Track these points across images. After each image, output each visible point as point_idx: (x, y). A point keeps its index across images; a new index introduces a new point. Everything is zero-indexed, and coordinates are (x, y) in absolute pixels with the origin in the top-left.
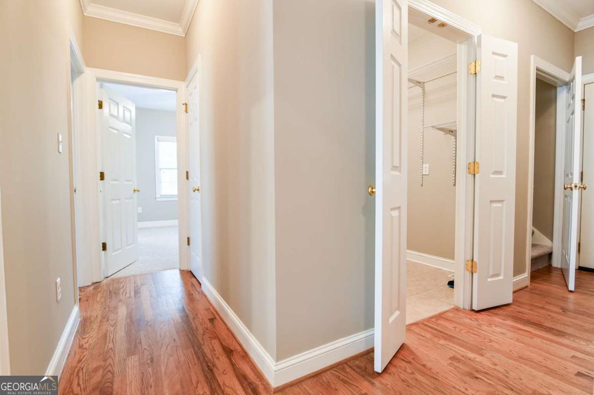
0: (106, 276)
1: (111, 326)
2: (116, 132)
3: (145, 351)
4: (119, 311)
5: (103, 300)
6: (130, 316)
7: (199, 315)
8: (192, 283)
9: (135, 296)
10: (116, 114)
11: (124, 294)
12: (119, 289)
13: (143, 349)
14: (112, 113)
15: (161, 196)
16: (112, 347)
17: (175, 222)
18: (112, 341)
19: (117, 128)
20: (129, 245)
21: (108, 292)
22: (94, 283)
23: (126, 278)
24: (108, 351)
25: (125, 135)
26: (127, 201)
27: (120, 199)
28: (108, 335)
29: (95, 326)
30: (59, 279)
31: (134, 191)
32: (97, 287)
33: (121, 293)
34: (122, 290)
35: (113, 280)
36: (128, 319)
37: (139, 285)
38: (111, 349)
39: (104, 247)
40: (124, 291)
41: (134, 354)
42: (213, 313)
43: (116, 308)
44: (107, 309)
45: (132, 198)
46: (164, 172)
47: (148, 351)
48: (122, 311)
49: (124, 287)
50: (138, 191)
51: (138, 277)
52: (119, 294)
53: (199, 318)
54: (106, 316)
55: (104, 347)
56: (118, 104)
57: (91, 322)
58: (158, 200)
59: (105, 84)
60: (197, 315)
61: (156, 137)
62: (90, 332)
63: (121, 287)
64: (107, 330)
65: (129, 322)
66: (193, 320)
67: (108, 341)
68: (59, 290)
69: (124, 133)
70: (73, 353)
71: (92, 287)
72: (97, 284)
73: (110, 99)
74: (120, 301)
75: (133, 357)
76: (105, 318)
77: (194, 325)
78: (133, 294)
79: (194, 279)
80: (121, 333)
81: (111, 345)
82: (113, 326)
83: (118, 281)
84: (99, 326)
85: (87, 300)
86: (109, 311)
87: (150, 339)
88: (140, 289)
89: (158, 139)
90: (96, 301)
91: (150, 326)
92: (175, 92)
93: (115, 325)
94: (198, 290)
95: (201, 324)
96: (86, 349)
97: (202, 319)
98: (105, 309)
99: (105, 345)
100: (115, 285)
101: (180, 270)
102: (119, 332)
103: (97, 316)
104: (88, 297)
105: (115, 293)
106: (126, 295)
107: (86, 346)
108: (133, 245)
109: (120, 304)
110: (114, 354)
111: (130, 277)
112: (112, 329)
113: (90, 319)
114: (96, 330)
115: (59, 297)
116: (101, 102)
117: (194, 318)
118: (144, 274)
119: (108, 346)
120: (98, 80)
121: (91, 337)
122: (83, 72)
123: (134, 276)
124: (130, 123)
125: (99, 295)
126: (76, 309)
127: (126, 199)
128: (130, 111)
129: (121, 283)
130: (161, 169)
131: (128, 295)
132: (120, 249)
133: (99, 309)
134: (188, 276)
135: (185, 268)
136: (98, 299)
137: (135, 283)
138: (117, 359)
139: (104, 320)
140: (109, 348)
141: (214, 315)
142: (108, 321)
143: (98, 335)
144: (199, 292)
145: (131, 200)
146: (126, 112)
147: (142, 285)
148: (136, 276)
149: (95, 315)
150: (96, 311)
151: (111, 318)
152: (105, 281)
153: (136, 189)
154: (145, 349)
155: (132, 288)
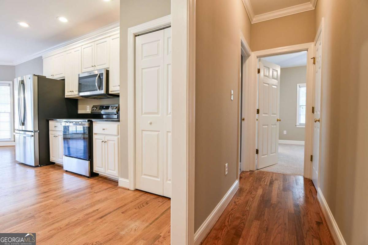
0: (257, 168)
1: (252, 197)
2: (267, 85)
3: (265, 221)
4: (258, 191)
5: (252, 181)
6: (263, 196)
7: (309, 216)
8: (310, 189)
9: (269, 185)
10: (268, 75)
11: (264, 182)
12: (262, 178)
13: (264, 220)
14: (265, 74)
15: (300, 124)
16: (249, 209)
17: (303, 143)
18: (250, 206)
19: (268, 83)
20: (272, 153)
21: (256, 178)
22: (250, 171)
23: (268, 172)
24: (246, 211)
25: (273, 86)
26: (272, 126)
27: (268, 125)
28: (249, 202)
29: (244, 194)
30: (227, 164)
31: (278, 120)
32: (251, 173)
33: (262, 181)
34: (263, 179)
35: (260, 172)
36: (261, 198)
37: (274, 179)
38: (248, 210)
39: (257, 152)
40: (264, 180)
41: (258, 220)
42: (321, 217)
43: (257, 188)
44: (253, 188)
45: (276, 125)
46: (302, 108)
47: (267, 222)
48: (260, 192)
49: (265, 178)
50: (280, 121)
51: (275, 174)
52: (261, 181)
53: (308, 217)
54: (251, 191)
55: (245, 208)
56: (269, 68)
57: (243, 191)
58: (297, 126)
59: (262, 59)
60: (307, 214)
61: (298, 85)
62: (241, 197)
63: (264, 177)
64: (249, 200)
65: (262, 199)
66: (303, 217)
67: (247, 205)
68: (227, 169)
69: (273, 85)
70: (231, 204)
71: (249, 173)
72: (252, 172)
73: (264, 66)
74: (261, 185)
75: (257, 221)
76: (250, 192)
77: (302, 221)
78: (268, 184)
79: (313, 187)
80: (255, 204)
81: (248, 209)
82: (252, 198)
83: (263, 173)
84: (246, 196)
85: (245, 179)
86: (253, 189)
87: (270, 215)
88: (273, 182)
89: (299, 86)
90: (249, 181)
91: (272, 207)
92: (306, 51)
93: (253, 198)
94: (314, 196)
95: (308, 221)
96: (237, 205)
97: (311, 219)
98: (252, 187)
99: (246, 207)
100: (260, 175)
101: (304, 177)
102: (255, 203)
103: (247, 189)
104: (246, 177)
105: (259, 180)
106: (264, 183)
107: (237, 203)
108: (275, 154)
109: (260, 187)
110: (248, 215)
111: (270, 172)
112: (252, 199)
113: (243, 189)
114: (244, 197)
115: (226, 173)
116: (259, 69)
117: (304, 216)
118: (279, 173)
119: (247, 208)
120: (258, 57)
121: (241, 200)
122: (250, 55)
123: (273, 173)
124: (277, 79)
125: (251, 178)
126: (237, 182)
127: (272, 125)
128: (277, 71)
129: (264, 175)
130: (301, 106)
131: (265, 183)
132: (266, 155)
133: (249, 186)
134: (309, 183)
135: (308, 177)
136: (250, 180)
137: (271, 177)
138: (249, 217)
139: (249, 193)
140: (247, 209)
141: (322, 220)
142: (251, 194)
143: (244, 200)
144: (314, 198)
145: (275, 126)
146: (274, 72)
147: (276, 180)
148: (274, 173)
149: (246, 188)
150: (247, 187)
151: (253, 194)
152: (256, 171)
153: (279, 119)
154: (265, 220)
155: (269, 180)
